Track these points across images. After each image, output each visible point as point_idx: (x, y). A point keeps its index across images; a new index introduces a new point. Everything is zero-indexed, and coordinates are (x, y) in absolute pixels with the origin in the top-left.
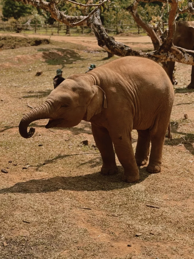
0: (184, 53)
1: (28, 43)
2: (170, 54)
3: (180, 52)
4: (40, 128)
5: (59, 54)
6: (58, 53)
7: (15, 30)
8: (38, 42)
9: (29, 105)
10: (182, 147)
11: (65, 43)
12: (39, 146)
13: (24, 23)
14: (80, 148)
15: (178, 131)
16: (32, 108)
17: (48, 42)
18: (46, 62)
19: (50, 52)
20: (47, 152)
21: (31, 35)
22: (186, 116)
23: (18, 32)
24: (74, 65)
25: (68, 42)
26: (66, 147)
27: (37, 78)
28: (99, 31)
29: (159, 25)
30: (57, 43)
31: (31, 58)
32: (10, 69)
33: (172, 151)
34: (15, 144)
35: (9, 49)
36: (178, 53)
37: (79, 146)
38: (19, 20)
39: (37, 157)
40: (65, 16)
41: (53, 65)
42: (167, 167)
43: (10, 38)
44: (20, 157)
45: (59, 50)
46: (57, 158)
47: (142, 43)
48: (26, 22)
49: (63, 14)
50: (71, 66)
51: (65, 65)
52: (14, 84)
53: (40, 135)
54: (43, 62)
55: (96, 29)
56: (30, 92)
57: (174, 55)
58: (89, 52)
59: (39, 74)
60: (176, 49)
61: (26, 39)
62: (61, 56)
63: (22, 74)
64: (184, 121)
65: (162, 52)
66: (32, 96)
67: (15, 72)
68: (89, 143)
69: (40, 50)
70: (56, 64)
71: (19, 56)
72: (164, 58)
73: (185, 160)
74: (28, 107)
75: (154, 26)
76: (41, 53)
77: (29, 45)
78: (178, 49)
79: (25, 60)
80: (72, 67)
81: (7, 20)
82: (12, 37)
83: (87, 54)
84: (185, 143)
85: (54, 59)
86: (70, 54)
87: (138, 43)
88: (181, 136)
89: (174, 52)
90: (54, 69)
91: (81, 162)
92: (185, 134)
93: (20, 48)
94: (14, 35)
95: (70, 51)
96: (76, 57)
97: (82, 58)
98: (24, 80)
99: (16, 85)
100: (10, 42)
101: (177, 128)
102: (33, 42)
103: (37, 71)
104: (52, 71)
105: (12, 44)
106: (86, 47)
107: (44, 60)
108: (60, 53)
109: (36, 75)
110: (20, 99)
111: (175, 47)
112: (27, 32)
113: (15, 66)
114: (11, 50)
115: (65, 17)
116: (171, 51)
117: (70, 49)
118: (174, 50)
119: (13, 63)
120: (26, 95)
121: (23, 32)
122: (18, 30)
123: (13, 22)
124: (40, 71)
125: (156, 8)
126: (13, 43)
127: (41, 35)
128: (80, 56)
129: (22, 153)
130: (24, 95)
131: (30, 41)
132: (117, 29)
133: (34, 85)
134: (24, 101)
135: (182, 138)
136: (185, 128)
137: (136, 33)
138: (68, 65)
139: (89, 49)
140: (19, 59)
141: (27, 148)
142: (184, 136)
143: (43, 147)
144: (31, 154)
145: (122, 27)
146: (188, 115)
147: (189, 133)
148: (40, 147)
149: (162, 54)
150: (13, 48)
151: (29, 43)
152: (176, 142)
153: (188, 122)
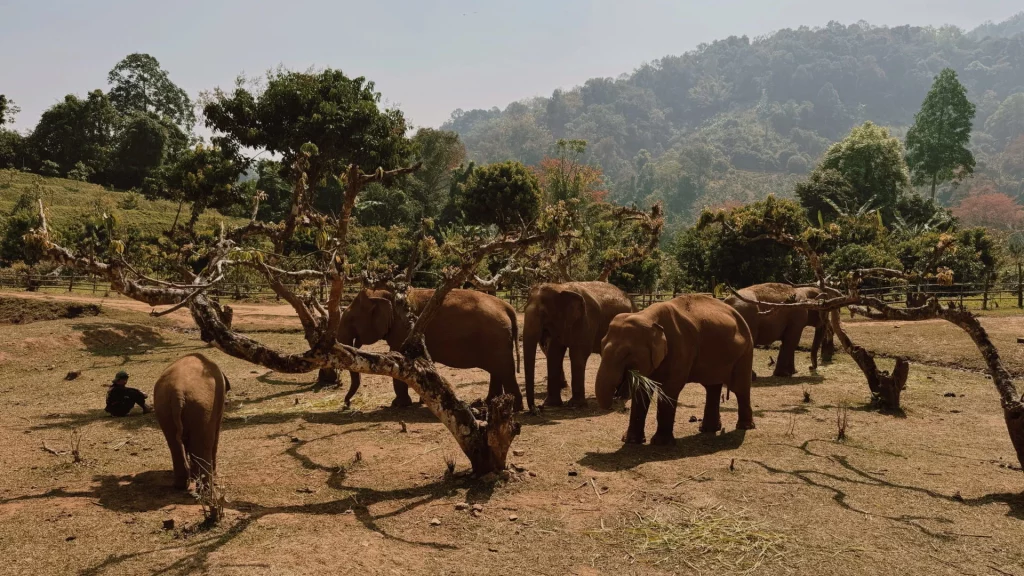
0: (355, 355)
1: (52, 311)
2: (331, 357)
3: (349, 353)
4: (71, 499)
5: (118, 336)
6: (116, 331)
7: (25, 285)
8: (74, 311)
9: (46, 447)
10: (350, 517)
11: (132, 314)
12: (68, 540)
13: (47, 272)
14: (156, 538)
15: (345, 484)
16: (53, 453)
17: (95, 310)
18: (89, 350)
19: (100, 332)
20: (85, 554)
21: (60, 296)
22: (358, 456)
23: (31, 289)
24: (149, 357)
25: (138, 312)
26: (128, 537)
27: (68, 384)
28: (205, 315)
29: (314, 293)
30: (115, 313)
31: (57, 344)
32: (8, 365)
33: (334, 526)
34: (11, 540)
35: (7, 322)
36: (344, 355)
37: (154, 533)
38: (36, 266)
39: (63, 566)
40: (140, 287)
41: (104, 356)
42: (324, 563)
43: (13, 302)
44: (22, 569)
45: (117, 327)
46: (106, 563)
47: (284, 317)
48: (51, 271)
49: (136, 285)
50: (143, 357)
51: (131, 357)
52: (14, 398)
53: (70, 516)
54: (82, 350)
55: (198, 312)
56: (51, 416)
57: (339, 358)
58: (180, 330)
59: (72, 376)
60: (342, 349)
61: (48, 304)
62: (123, 338)
63: (35, 377)
64: (357, 464)
65: (319, 354)
66: (55, 425)
67: (17, 371)
68: (176, 525)
69: (76, 328)
70: (110, 355)
71: (29, 340)
72: (321, 363)
73: (355, 542)
74: (46, 450)
75: (305, 295)
76: (80, 333)
77: (55, 315)
78: (345, 348)
79: (43, 348)
80: (145, 361)
81: (9, 266)
82: (17, 299)
83: (177, 334)
84: (356, 508)
85: (107, 345)
86: (141, 334)
87: (276, 316)
88: (351, 493)
89: (339, 354)
90: (106, 365)
91: (158, 568)
92: (357, 489)
93: (34, 324)
94: (24, 295)
95: (143, 328)
96: (154, 339)
97: (166, 342)
98: (37, 389)
99: (18, 400)
100: (13, 309)
101: (343, 477)
102: (63, 310)
103: (68, 371)
104: (102, 370)
105: (17, 314)
106: (175, 322)
107: (85, 347)
108: (120, 333)
109: (66, 379)
110: (27, 432)
111: (340, 346)
112: (52, 289)
113: (18, 359)
114: (13, 327)
115: (139, 290)
116: (334, 351)
117: (143, 325)
118: (339, 350)
119: (16, 354)
120: (43, 422)
121: (42, 289)
122: (32, 286)
123: (23, 270)
124: (75, 371)
125: (308, 258)
126: (19, 310)
127: (82, 296)
128: (162, 339)
129: (29, 560)
130: (37, 425)
131: (57, 307)
132: (237, 291)
133: (59, 399)
134: (36, 438)
135: (350, 498)
136: (357, 477)
137: (272, 298)
138: (136, 357)
139: (181, 325)
140: (29, 346)
141: (41, 547)
142: (355, 493)
143: (76, 542)
144: (50, 561)
145: (247, 288)
146: (363, 452)
147: (363, 486)
148: (70, 542)
149: (317, 357)
150: (17, 322)
151: (56, 311)
152: (341, 506)
153: (361, 467)
